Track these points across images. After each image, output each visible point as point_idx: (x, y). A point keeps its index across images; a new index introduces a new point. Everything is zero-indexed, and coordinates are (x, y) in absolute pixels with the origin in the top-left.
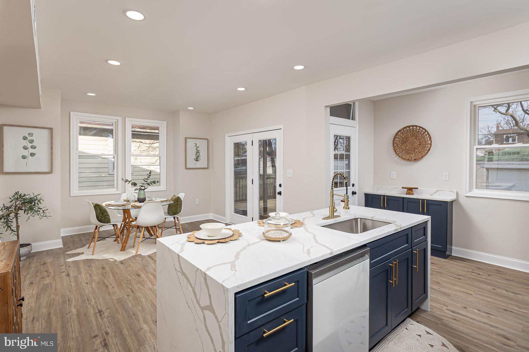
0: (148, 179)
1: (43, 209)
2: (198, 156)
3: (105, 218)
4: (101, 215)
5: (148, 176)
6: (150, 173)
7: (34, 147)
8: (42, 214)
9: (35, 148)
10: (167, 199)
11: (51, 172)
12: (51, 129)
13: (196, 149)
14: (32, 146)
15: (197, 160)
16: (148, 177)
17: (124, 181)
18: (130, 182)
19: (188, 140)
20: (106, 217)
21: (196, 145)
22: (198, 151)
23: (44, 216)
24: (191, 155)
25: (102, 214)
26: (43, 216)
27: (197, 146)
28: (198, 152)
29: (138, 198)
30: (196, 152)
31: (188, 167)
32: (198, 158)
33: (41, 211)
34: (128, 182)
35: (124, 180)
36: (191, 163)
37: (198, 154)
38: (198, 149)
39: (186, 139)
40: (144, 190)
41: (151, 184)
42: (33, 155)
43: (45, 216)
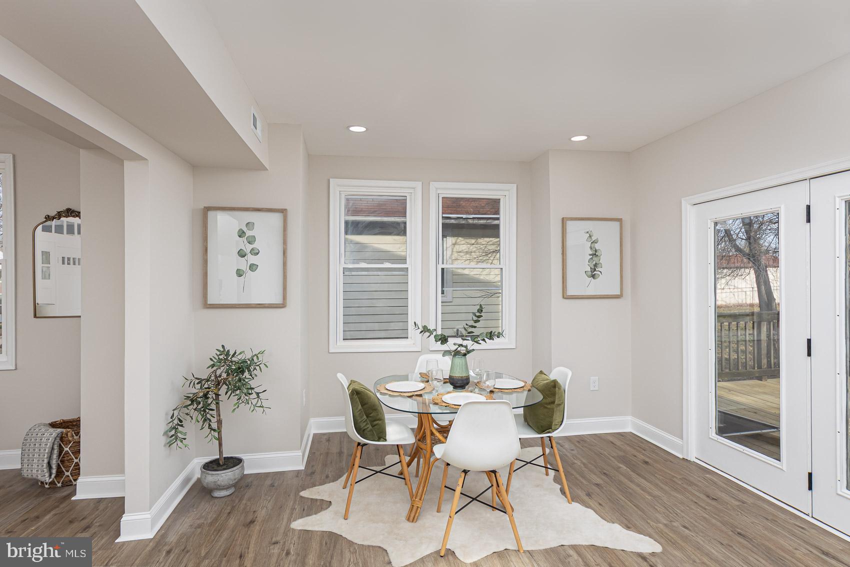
0: (475, 327)
1: (257, 390)
2: (596, 265)
3: (373, 426)
4: (365, 417)
5: (475, 318)
6: (480, 311)
7: (255, 252)
8: (254, 402)
9: (258, 254)
10: (522, 384)
11: (283, 306)
12: (283, 211)
13: (591, 248)
14: (253, 249)
15: (593, 276)
16: (476, 321)
17: (420, 330)
18: (431, 333)
19: (570, 225)
20: (377, 422)
21: (590, 236)
22: (596, 251)
23: (258, 405)
24: (579, 263)
25: (367, 417)
26: (255, 406)
27: (594, 238)
28: (595, 254)
29: (450, 377)
30: (590, 255)
31: (570, 292)
32: (595, 270)
33: (254, 395)
34: (427, 334)
35: (420, 327)
36: (579, 283)
37: (594, 259)
38: (597, 246)
39: (564, 221)
40: (465, 355)
41: (484, 340)
42: (254, 267)
43: (260, 407)
